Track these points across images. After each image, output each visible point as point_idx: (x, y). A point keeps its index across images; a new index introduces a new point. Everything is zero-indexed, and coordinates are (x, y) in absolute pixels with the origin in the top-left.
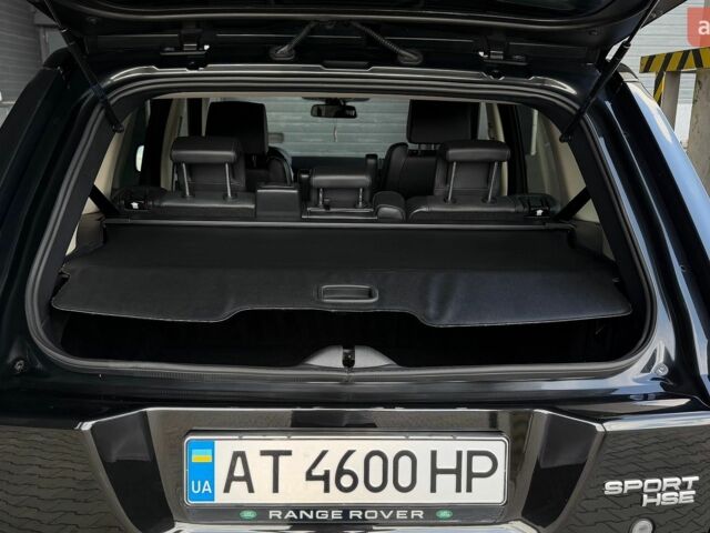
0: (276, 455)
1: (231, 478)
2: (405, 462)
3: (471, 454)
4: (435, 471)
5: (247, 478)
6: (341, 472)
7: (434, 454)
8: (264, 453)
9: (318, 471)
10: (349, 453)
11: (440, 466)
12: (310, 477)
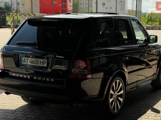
0: (28, 59)
1: (24, 61)
2: (38, 61)
3: (44, 61)
4: (41, 63)
5: (25, 62)
6: (33, 62)
7: (41, 61)
8: (27, 59)
9: (31, 61)
10: (34, 60)
11: (41, 62)
12: (30, 62)
